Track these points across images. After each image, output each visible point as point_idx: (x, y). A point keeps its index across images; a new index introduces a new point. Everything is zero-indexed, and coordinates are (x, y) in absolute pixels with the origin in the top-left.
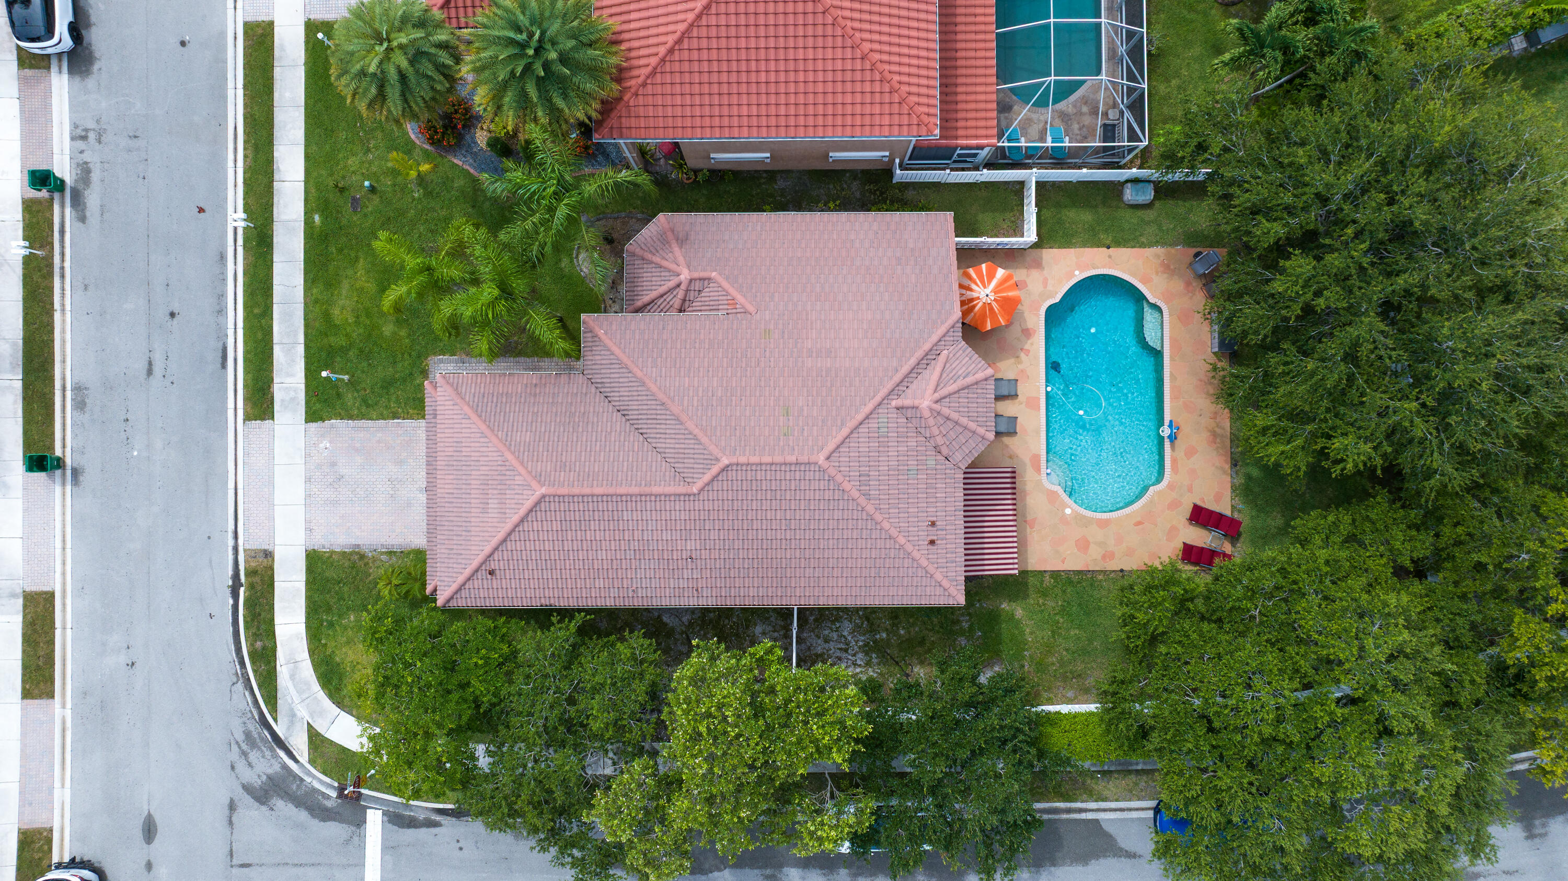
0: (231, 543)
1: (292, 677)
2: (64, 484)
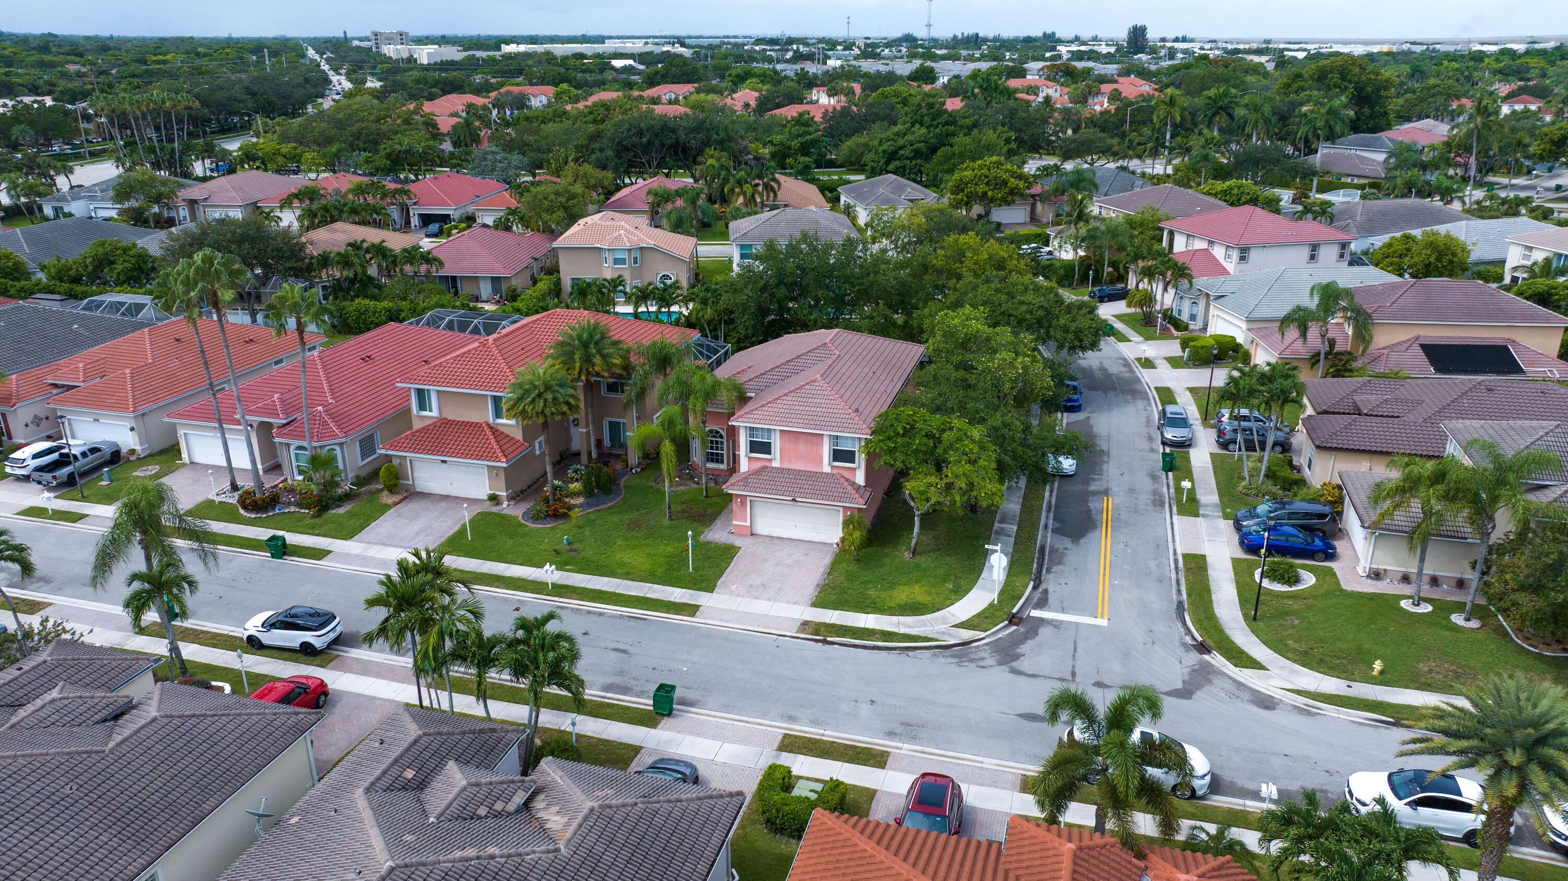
0: (788, 638)
1: (910, 627)
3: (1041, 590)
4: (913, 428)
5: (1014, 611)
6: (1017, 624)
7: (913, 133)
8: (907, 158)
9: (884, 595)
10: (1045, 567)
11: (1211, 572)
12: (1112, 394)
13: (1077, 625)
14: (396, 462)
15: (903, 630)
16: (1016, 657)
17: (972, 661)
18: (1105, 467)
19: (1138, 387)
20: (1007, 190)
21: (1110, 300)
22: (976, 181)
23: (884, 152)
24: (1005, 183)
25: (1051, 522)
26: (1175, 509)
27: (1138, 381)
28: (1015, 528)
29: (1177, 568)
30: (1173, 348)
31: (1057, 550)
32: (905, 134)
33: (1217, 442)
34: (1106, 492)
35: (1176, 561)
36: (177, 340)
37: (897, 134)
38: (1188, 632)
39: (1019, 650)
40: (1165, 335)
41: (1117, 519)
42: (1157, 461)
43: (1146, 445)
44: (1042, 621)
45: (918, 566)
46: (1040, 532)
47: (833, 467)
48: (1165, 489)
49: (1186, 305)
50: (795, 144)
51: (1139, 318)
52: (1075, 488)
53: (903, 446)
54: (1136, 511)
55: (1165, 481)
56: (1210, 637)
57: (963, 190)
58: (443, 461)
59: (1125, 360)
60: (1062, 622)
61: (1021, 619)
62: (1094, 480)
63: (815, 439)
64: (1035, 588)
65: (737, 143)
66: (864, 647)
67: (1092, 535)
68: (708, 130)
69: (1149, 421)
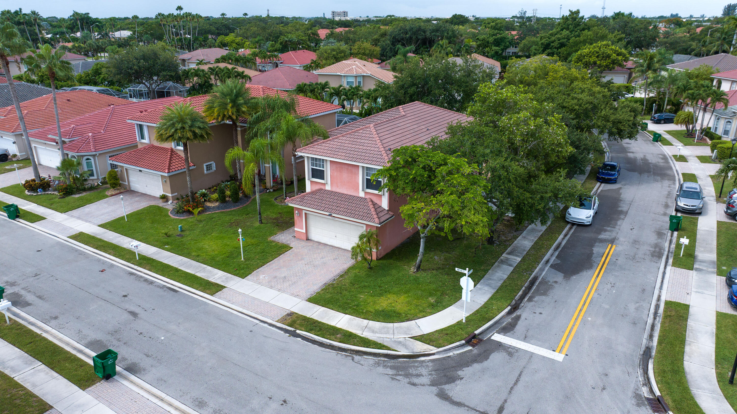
0: (266, 325)
1: (373, 332)
2: (126, 378)
3: (514, 315)
4: (414, 160)
5: (477, 332)
6: (473, 346)
7: (561, 34)
8: (555, 48)
9: (371, 299)
10: (529, 295)
11: (690, 323)
12: (646, 175)
13: (532, 355)
14: (119, 169)
15: (366, 334)
16: (452, 380)
17: (407, 375)
18: (619, 223)
19: (669, 172)
20: (610, 61)
21: (665, 123)
22: (589, 55)
23: (542, 44)
24: (609, 56)
25: (554, 258)
26: (671, 261)
27: (671, 168)
28: (519, 259)
29: (656, 314)
30: (706, 151)
31: (546, 283)
32: (556, 34)
33: (726, 212)
34: (612, 241)
35: (657, 307)
36: (68, 100)
37: (552, 35)
38: (647, 382)
39: (460, 373)
40: (701, 142)
41: (613, 263)
42: (667, 222)
43: (661, 210)
44: (499, 345)
45: (416, 280)
46: (540, 266)
47: (366, 193)
48: (667, 245)
49: (722, 122)
50: (491, 39)
51: (684, 133)
52: (586, 234)
53: (403, 175)
54: (634, 258)
55: (669, 238)
56: (671, 393)
57: (581, 61)
58: (140, 171)
59: (664, 155)
60: (517, 350)
61: (481, 340)
62: (606, 231)
63: (354, 170)
64: (509, 313)
65: (458, 38)
66: (321, 344)
67: (585, 274)
68: (443, 31)
69: (669, 195)
